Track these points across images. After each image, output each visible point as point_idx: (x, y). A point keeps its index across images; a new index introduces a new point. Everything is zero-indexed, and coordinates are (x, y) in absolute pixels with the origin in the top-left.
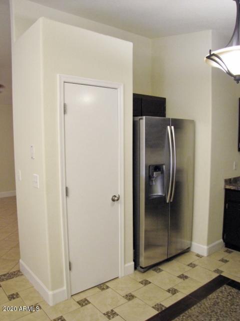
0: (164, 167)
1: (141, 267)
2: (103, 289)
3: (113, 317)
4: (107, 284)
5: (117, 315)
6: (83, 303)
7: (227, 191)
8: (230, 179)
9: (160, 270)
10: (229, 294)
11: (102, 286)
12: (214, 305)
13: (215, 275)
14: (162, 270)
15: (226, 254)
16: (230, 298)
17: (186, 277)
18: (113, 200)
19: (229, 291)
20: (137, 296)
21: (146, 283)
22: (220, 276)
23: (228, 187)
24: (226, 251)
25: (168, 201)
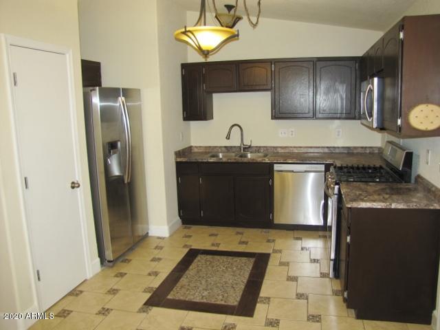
0: (119, 144)
1: (109, 261)
2: (77, 295)
3: (109, 313)
4: (80, 289)
5: (112, 310)
6: (64, 314)
7: (178, 164)
8: (179, 151)
9: (129, 261)
10: (206, 261)
11: (75, 293)
12: (198, 272)
13: (186, 250)
14: (131, 260)
15: (186, 230)
16: (208, 263)
17: (159, 259)
18: (73, 187)
19: (205, 259)
20: (121, 288)
21: (122, 275)
22: (191, 250)
23: (179, 160)
24: (185, 228)
25: (126, 182)
